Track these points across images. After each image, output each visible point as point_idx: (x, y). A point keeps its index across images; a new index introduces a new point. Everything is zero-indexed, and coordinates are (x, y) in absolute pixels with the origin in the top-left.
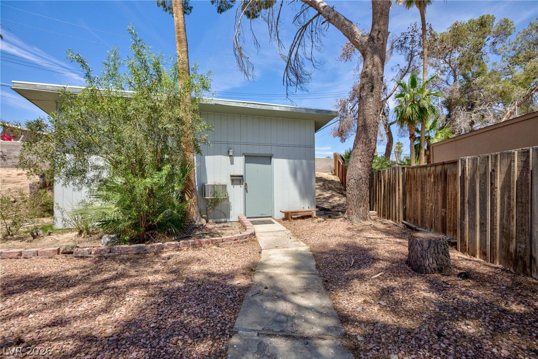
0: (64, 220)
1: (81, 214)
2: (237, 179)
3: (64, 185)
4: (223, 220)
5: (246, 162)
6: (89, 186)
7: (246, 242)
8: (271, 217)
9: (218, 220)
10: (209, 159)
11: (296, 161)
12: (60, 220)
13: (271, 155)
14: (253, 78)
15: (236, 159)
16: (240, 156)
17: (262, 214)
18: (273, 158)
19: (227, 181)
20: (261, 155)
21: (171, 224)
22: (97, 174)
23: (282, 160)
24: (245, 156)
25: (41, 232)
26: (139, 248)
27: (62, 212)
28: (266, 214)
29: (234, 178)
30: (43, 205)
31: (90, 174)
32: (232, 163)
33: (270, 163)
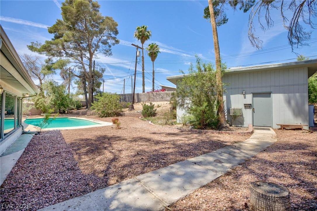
0: (179, 120)
1: (184, 118)
2: (248, 106)
3: (179, 109)
4: (240, 126)
5: (253, 97)
6: (185, 109)
7: (244, 135)
8: (271, 127)
9: (237, 126)
10: (232, 97)
11: (290, 94)
12: (178, 120)
13: (270, 92)
14: (262, 48)
15: (247, 96)
16: (250, 94)
17: (264, 125)
18: (271, 94)
19: (242, 107)
20: (263, 93)
21: (213, 124)
22: (187, 105)
23: (279, 94)
24: (253, 94)
25: (174, 123)
26: (199, 131)
27: (179, 117)
28: (267, 125)
29: (246, 105)
30: (174, 115)
31: (185, 106)
32: (245, 98)
33: (270, 97)
